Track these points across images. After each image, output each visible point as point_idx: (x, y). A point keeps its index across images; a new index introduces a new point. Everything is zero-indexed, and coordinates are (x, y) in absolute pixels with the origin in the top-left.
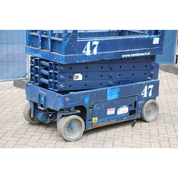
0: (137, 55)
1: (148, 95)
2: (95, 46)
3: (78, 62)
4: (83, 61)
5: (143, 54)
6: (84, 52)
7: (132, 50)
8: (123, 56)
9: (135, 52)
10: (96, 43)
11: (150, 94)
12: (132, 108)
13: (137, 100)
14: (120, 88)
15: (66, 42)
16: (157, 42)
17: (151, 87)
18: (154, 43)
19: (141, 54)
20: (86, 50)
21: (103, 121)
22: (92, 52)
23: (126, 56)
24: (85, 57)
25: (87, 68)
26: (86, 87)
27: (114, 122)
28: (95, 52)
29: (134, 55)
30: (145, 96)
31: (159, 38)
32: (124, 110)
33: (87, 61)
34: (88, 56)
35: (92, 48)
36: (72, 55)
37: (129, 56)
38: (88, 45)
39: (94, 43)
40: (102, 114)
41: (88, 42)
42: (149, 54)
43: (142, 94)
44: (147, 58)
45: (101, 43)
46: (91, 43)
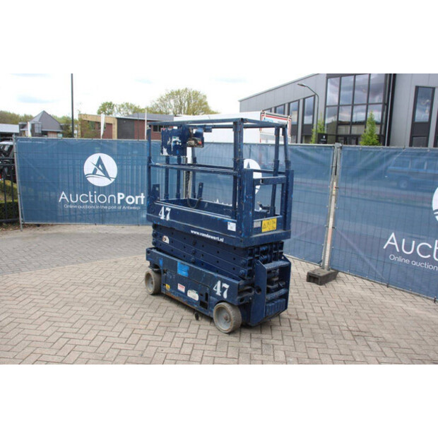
1: (222, 294)
2: (167, 212)
5: (214, 238)
7: (202, 229)
8: (192, 232)
9: (206, 232)
10: (168, 209)
11: (225, 296)
12: (203, 300)
13: (208, 293)
14: (190, 267)
16: (229, 228)
17: (226, 286)
19: (212, 237)
21: (174, 293)
22: (165, 217)
23: (195, 233)
26: (172, 253)
27: (181, 300)
28: (168, 218)
29: (203, 235)
30: (218, 293)
31: (235, 224)
32: (193, 295)
33: (161, 224)
34: (162, 220)
35: (166, 213)
36: (151, 215)
37: (198, 233)
38: (163, 209)
40: (174, 287)
41: (162, 206)
42: (222, 240)
43: (214, 289)
45: (173, 211)
46: (165, 209)
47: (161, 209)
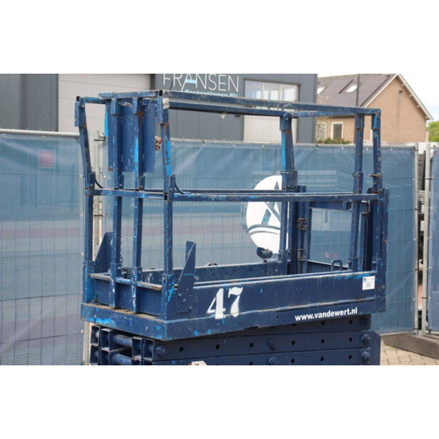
0: (330, 314)
2: (234, 297)
3: (197, 334)
4: (209, 332)
5: (342, 313)
6: (209, 311)
7: (317, 304)
8: (298, 318)
9: (325, 309)
10: (236, 291)
15: (171, 291)
18: (365, 287)
19: (337, 313)
20: (214, 307)
22: (228, 311)
23: (304, 317)
24: (213, 322)
25: (218, 347)
28: (235, 310)
29: (321, 315)
31: (374, 277)
33: (218, 331)
34: (220, 321)
35: (228, 302)
36: (182, 320)
37: (310, 317)
38: (221, 293)
39: (232, 291)
41: (217, 289)
42: (355, 311)
44: (351, 322)
45: (247, 291)
46: (226, 292)
47: (215, 296)
